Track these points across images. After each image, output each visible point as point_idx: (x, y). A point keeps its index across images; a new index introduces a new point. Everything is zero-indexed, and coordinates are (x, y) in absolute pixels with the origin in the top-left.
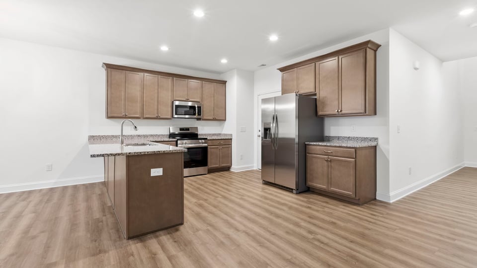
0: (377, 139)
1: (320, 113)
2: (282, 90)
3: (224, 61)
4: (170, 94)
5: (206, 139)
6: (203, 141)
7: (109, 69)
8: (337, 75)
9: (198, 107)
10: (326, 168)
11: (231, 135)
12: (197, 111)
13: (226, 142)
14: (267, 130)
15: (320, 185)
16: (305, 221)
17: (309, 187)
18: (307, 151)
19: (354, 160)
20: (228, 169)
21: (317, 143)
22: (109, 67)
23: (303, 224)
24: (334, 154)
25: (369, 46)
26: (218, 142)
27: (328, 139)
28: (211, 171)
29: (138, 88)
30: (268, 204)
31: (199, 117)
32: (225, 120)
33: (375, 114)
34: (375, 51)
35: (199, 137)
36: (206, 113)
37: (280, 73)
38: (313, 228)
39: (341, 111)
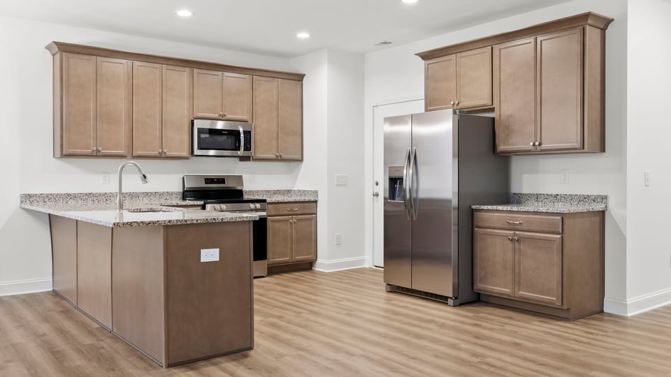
0: (606, 197)
1: (501, 147)
2: (426, 96)
3: (303, 35)
4: (186, 104)
5: (265, 201)
6: (258, 206)
7: (64, 54)
8: (532, 73)
9: (244, 132)
10: (510, 256)
11: (316, 192)
12: (242, 140)
13: (307, 208)
14: (395, 182)
15: (499, 287)
16: (468, 342)
17: (479, 294)
18: (475, 224)
19: (559, 236)
20: (308, 266)
21: (495, 207)
22: (65, 49)
23: (463, 345)
24: (524, 227)
25: (589, 22)
26: (289, 207)
27: (518, 199)
28: (273, 270)
29: (122, 93)
30: (400, 321)
31: (247, 154)
32: (301, 160)
33: (603, 150)
34: (603, 30)
35: (246, 197)
36: (261, 145)
37: (422, 63)
38: (480, 350)
39: (540, 145)
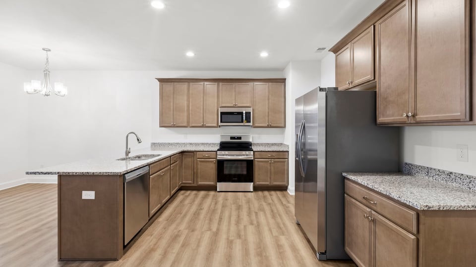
1: (381, 119)
4: (216, 101)
7: (161, 83)
9: (246, 113)
10: (367, 232)
12: (244, 117)
13: (281, 155)
18: (345, 190)
19: (412, 236)
24: (379, 210)
28: (256, 189)
31: (248, 124)
32: (285, 127)
36: (258, 119)
39: (414, 116)
